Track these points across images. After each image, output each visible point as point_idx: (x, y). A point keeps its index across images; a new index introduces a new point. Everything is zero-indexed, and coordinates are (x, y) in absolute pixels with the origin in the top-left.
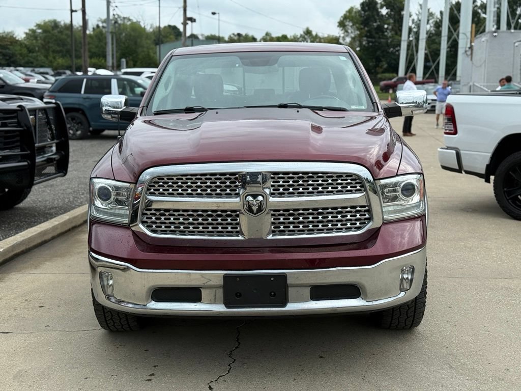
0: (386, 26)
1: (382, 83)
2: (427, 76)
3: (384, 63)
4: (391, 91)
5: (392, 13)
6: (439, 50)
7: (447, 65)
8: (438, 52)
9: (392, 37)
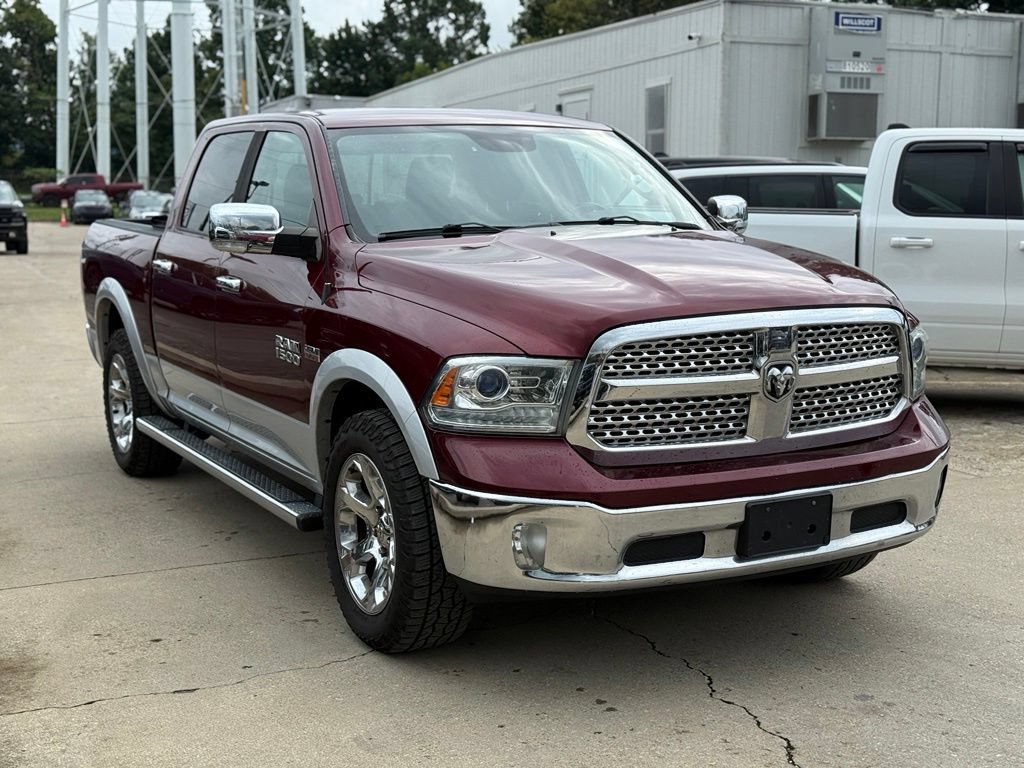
0: (15, 72)
1: (37, 188)
2: (119, 175)
3: (18, 146)
4: (64, 204)
5: (27, 46)
6: (134, 127)
7: (152, 156)
8: (130, 129)
9: (30, 93)
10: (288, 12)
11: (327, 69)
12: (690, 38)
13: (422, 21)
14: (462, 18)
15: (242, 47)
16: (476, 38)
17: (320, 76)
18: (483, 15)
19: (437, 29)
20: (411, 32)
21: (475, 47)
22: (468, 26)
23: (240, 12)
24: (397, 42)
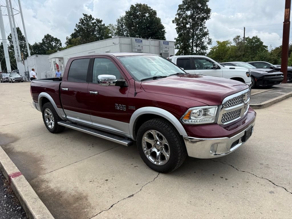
10: (25, 41)
11: (33, 51)
12: (113, 43)
13: (49, 42)
14: (56, 42)
15: (17, 47)
16: (59, 45)
17: (32, 52)
18: (60, 41)
19: (52, 44)
20: (48, 44)
21: (59, 47)
22: (58, 43)
23: (16, 41)
24: (45, 46)
